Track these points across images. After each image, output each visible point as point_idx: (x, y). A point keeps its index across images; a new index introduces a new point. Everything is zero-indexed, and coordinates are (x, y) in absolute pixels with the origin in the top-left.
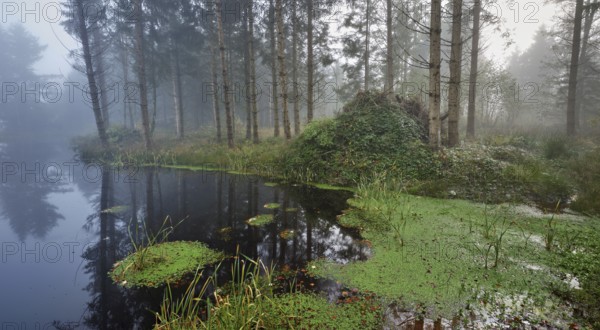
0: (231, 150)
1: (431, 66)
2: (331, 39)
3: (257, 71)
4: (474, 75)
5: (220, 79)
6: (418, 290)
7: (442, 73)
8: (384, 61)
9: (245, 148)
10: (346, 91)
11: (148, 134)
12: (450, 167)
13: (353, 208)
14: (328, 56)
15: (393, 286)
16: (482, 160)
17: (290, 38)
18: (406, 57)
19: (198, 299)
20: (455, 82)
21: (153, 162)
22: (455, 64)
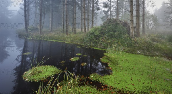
0: (67, 35)
1: (130, 12)
2: (99, 3)
3: (77, 11)
4: (144, 15)
5: (65, 13)
6: (128, 86)
7: (134, 14)
8: (116, 10)
9: (71, 35)
10: (104, 18)
11: (41, 29)
12: (137, 43)
13: (106, 56)
14: (98, 8)
15: (119, 84)
16: (148, 42)
17: (87, 2)
18: (122, 9)
19: (51, 87)
20: (138, 16)
21: (41, 38)
22: (138, 11)
